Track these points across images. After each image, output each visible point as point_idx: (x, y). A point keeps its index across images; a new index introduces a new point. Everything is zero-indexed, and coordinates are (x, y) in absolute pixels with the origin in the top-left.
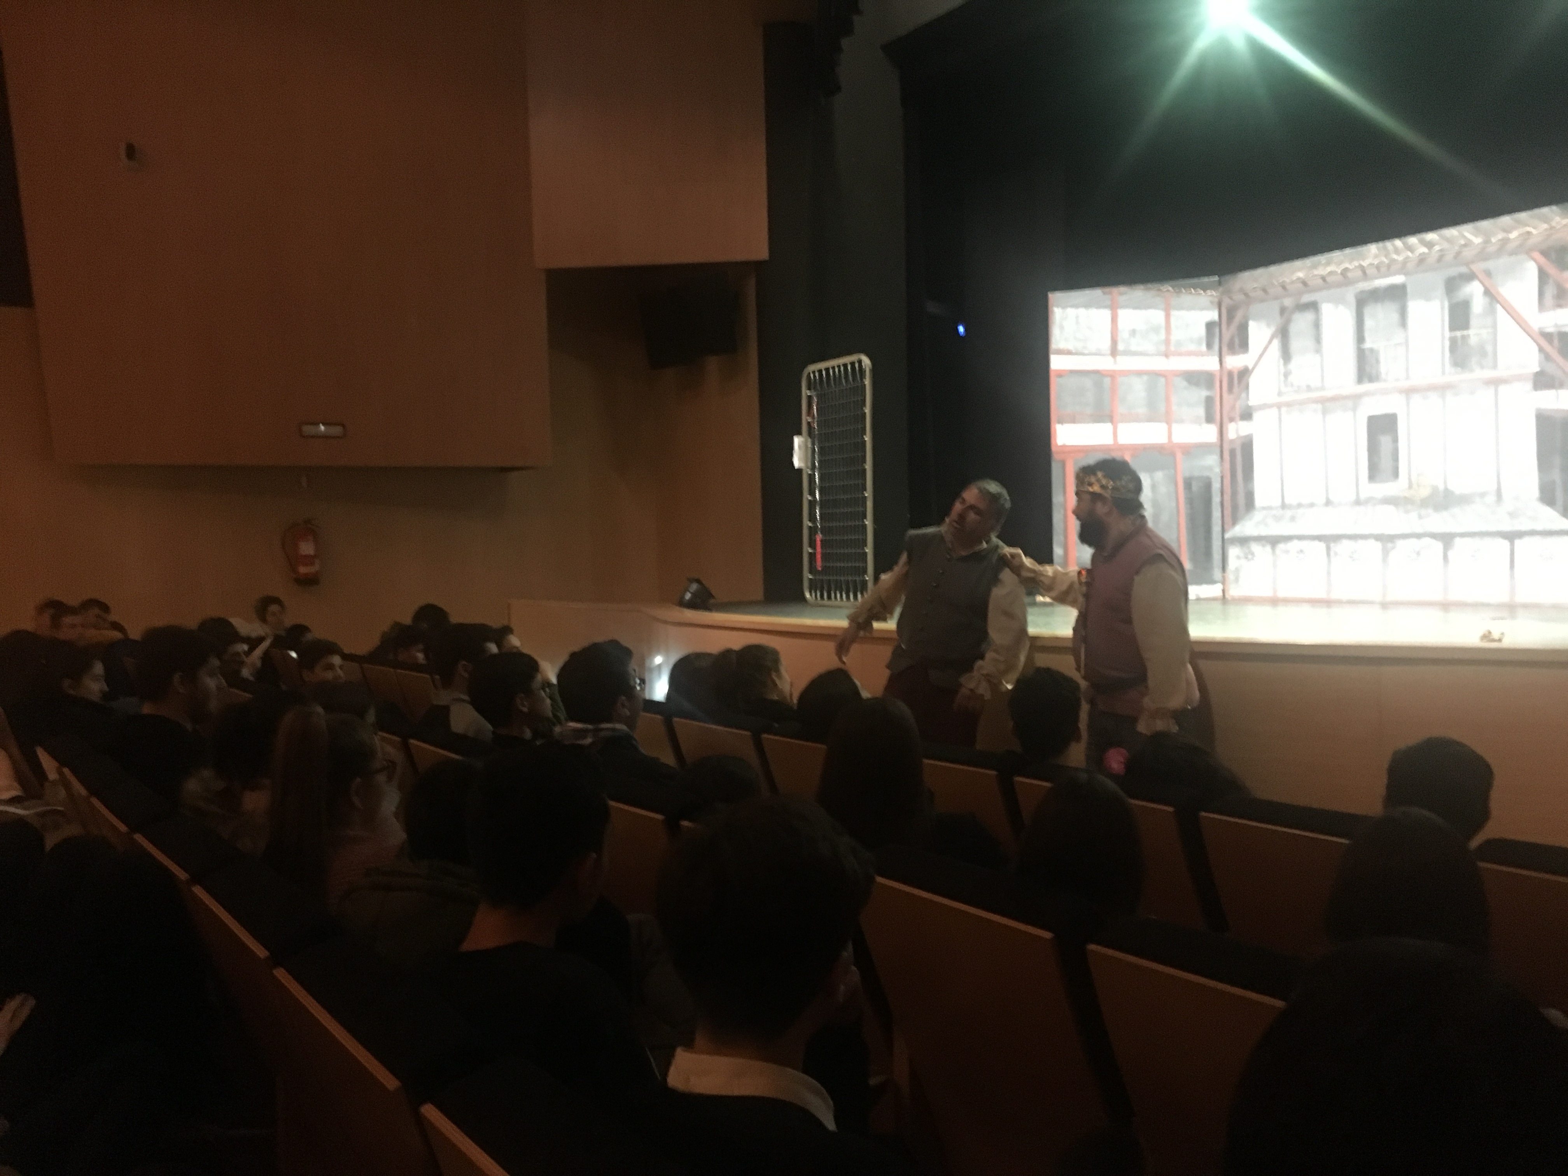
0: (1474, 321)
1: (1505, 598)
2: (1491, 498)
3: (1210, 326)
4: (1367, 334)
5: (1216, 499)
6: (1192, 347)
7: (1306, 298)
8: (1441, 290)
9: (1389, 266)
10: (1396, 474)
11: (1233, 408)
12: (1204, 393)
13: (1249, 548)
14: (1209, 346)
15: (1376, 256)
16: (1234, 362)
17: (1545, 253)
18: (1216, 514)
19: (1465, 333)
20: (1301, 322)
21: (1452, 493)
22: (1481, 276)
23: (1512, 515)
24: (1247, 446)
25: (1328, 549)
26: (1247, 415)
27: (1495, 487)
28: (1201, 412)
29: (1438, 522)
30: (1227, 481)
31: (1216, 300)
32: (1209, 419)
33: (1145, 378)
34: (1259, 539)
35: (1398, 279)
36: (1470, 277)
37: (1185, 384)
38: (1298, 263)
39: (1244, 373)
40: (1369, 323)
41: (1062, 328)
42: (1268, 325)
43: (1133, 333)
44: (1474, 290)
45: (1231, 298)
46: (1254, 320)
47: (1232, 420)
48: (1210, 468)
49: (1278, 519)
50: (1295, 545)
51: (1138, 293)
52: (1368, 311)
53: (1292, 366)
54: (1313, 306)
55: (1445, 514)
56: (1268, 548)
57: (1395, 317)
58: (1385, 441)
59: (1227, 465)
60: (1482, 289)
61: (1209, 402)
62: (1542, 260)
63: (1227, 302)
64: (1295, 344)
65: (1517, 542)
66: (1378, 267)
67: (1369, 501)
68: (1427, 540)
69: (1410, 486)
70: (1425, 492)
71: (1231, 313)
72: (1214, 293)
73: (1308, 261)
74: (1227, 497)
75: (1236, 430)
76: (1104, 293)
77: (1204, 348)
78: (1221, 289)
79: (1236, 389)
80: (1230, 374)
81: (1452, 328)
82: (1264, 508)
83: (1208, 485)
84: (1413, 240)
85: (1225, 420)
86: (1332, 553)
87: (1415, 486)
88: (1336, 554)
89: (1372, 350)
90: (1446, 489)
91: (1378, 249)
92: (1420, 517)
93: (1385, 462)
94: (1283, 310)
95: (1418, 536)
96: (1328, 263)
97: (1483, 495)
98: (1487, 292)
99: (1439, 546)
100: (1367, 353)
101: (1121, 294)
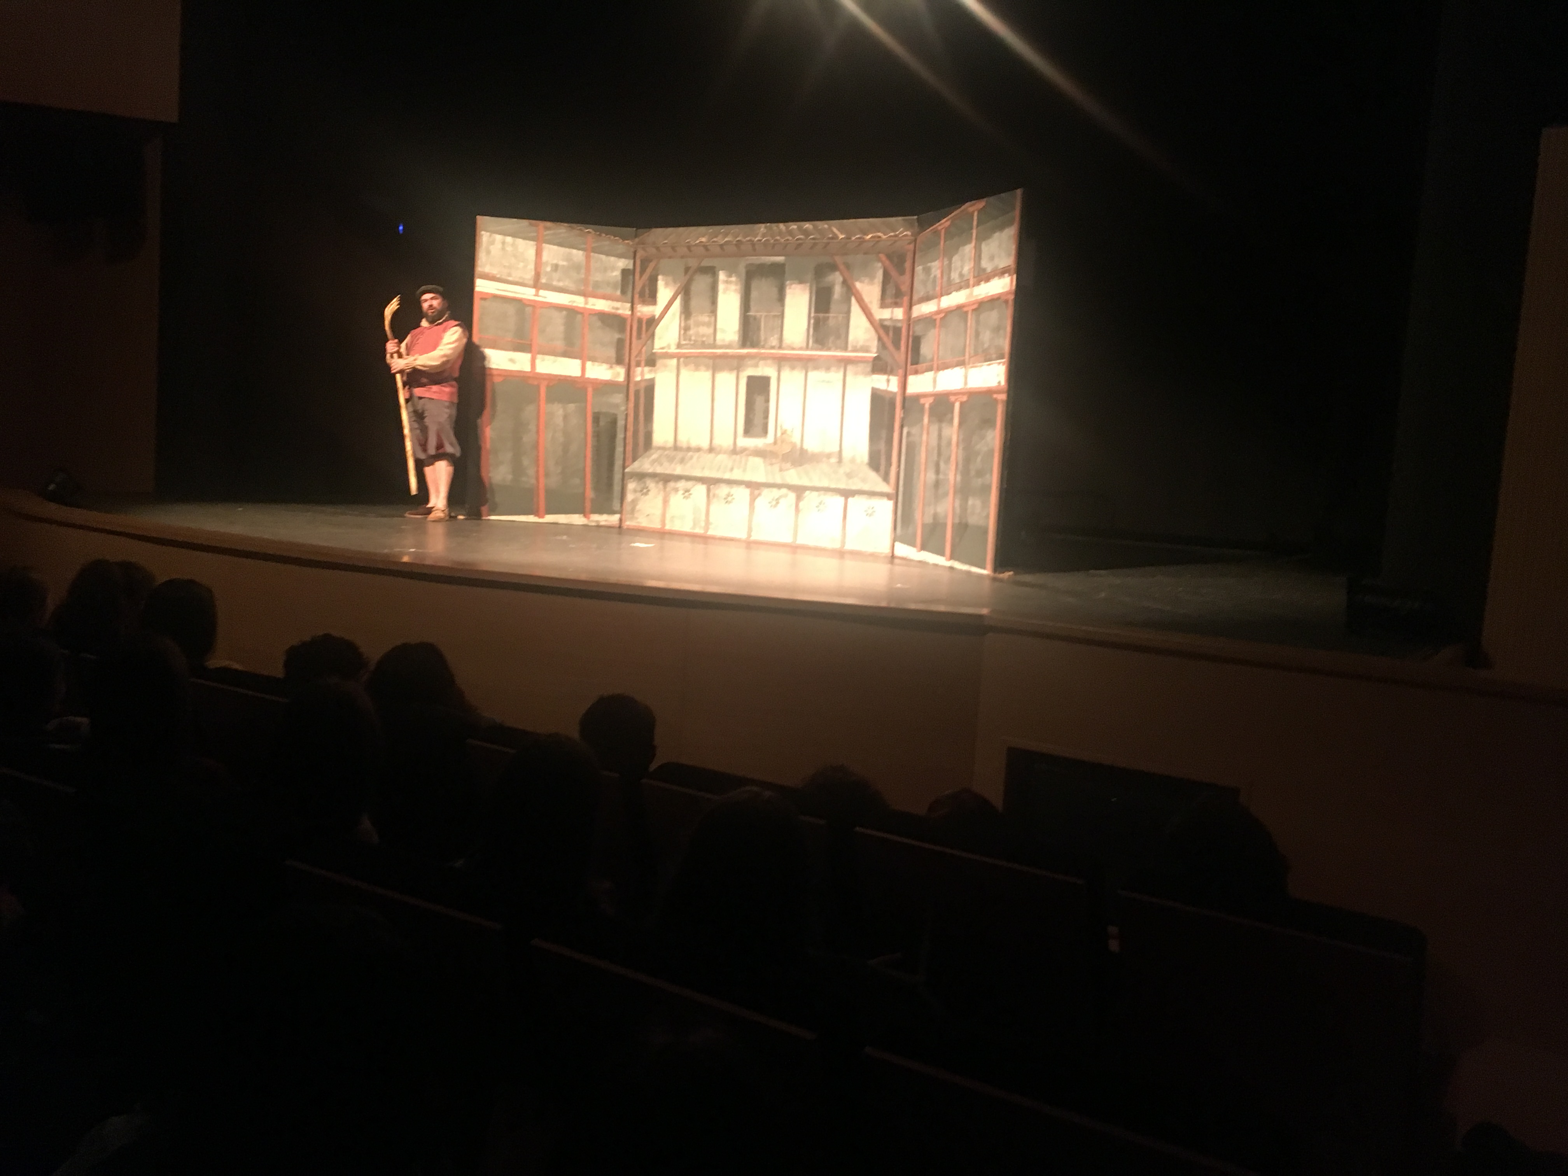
0: (833, 306)
1: (837, 545)
2: (834, 460)
3: (625, 272)
4: (752, 304)
5: (620, 436)
6: (609, 291)
7: (706, 263)
8: (810, 276)
9: (774, 246)
10: (765, 432)
11: (640, 352)
12: (617, 336)
13: (645, 483)
14: (623, 292)
15: (764, 236)
16: (644, 310)
17: (889, 257)
18: (619, 449)
19: (827, 315)
20: (701, 283)
21: (806, 451)
22: (842, 267)
23: (849, 476)
24: (650, 388)
25: (709, 490)
26: (651, 362)
27: (838, 449)
28: (612, 353)
29: (793, 476)
30: (631, 419)
31: (632, 250)
32: (619, 361)
33: (564, 313)
34: (654, 476)
35: (780, 259)
36: (833, 268)
37: (599, 324)
38: (702, 229)
39: (652, 322)
40: (754, 294)
41: (488, 252)
42: (675, 282)
43: (556, 267)
44: (836, 279)
45: (644, 249)
46: (663, 274)
47: (638, 365)
48: (617, 406)
49: (671, 460)
50: (682, 484)
51: (562, 230)
52: (755, 284)
53: (691, 322)
54: (712, 271)
55: (800, 468)
56: (661, 485)
57: (774, 291)
58: (759, 400)
59: (631, 405)
60: (841, 279)
61: (620, 345)
62: (887, 263)
63: (640, 254)
64: (694, 303)
65: (850, 500)
66: (766, 244)
67: (744, 450)
68: (784, 491)
69: (775, 443)
70: (786, 449)
71: (645, 262)
72: (631, 243)
73: (711, 229)
74: (630, 434)
75: (642, 374)
76: (531, 224)
77: (619, 293)
78: (637, 240)
79: (643, 336)
80: (640, 321)
81: (817, 311)
82: (659, 448)
83: (614, 422)
84: (794, 226)
85: (633, 363)
86: (711, 494)
87: (779, 442)
88: (714, 495)
89: (755, 318)
90: (802, 448)
91: (766, 227)
92: (781, 470)
93: (758, 420)
94: (687, 270)
95: (779, 486)
96: (726, 235)
97: (829, 456)
98: (845, 282)
99: (792, 496)
100: (751, 320)
101: (547, 229)
